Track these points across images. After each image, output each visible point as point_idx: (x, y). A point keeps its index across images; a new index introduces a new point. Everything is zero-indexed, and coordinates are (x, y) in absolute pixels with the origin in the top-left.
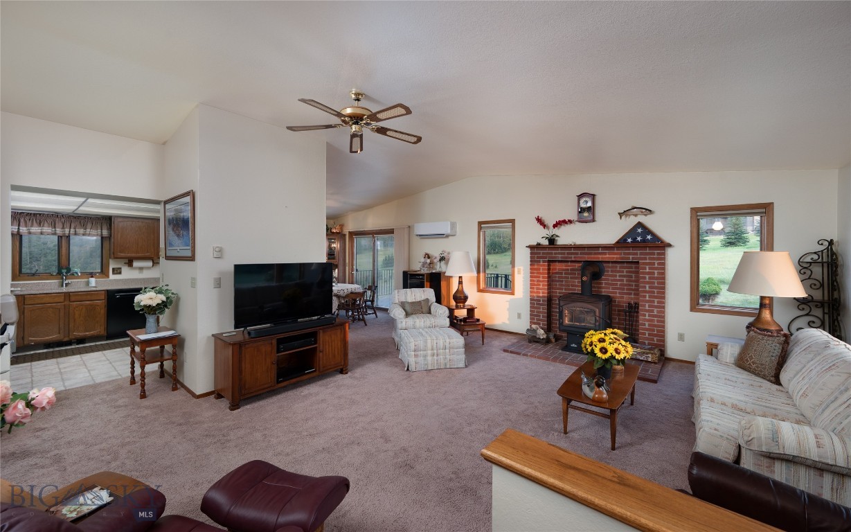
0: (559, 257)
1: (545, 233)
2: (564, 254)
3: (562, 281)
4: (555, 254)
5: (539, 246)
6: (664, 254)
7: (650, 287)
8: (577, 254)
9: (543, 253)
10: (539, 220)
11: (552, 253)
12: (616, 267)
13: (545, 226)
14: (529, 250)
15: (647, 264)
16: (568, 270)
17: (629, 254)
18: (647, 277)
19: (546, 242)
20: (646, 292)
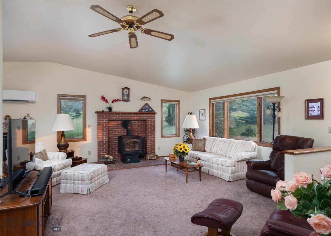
0: (114, 118)
1: (107, 105)
2: (117, 116)
3: (112, 131)
4: (112, 116)
5: (103, 112)
6: (154, 116)
7: (150, 130)
8: (123, 116)
9: (105, 116)
10: (103, 98)
11: (110, 116)
12: (136, 122)
13: (107, 101)
14: (96, 115)
15: (149, 120)
16: (115, 125)
17: (143, 116)
18: (150, 126)
19: (107, 110)
20: (149, 132)
